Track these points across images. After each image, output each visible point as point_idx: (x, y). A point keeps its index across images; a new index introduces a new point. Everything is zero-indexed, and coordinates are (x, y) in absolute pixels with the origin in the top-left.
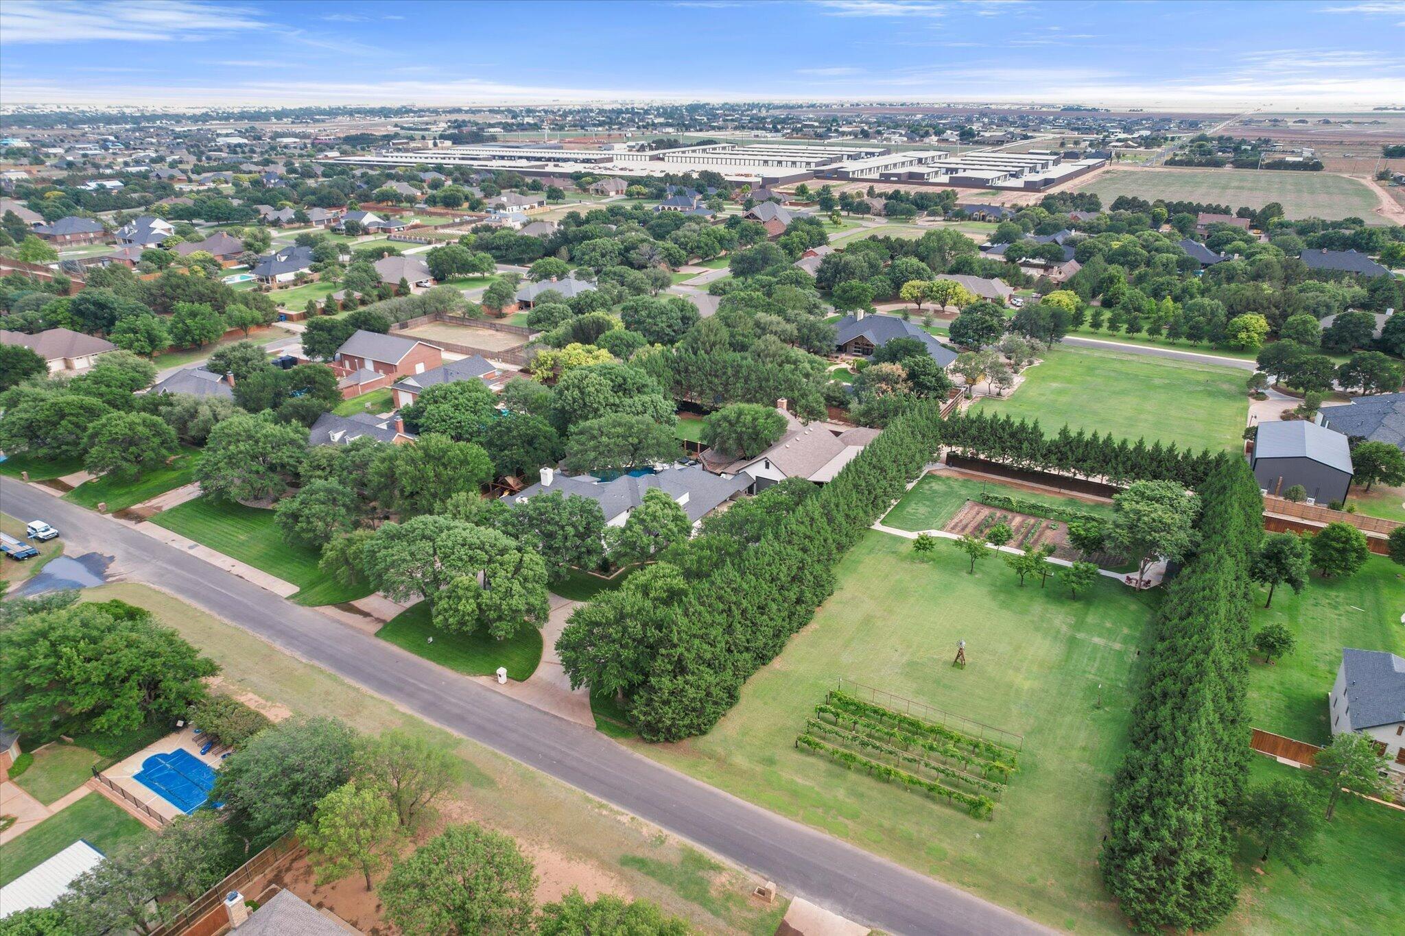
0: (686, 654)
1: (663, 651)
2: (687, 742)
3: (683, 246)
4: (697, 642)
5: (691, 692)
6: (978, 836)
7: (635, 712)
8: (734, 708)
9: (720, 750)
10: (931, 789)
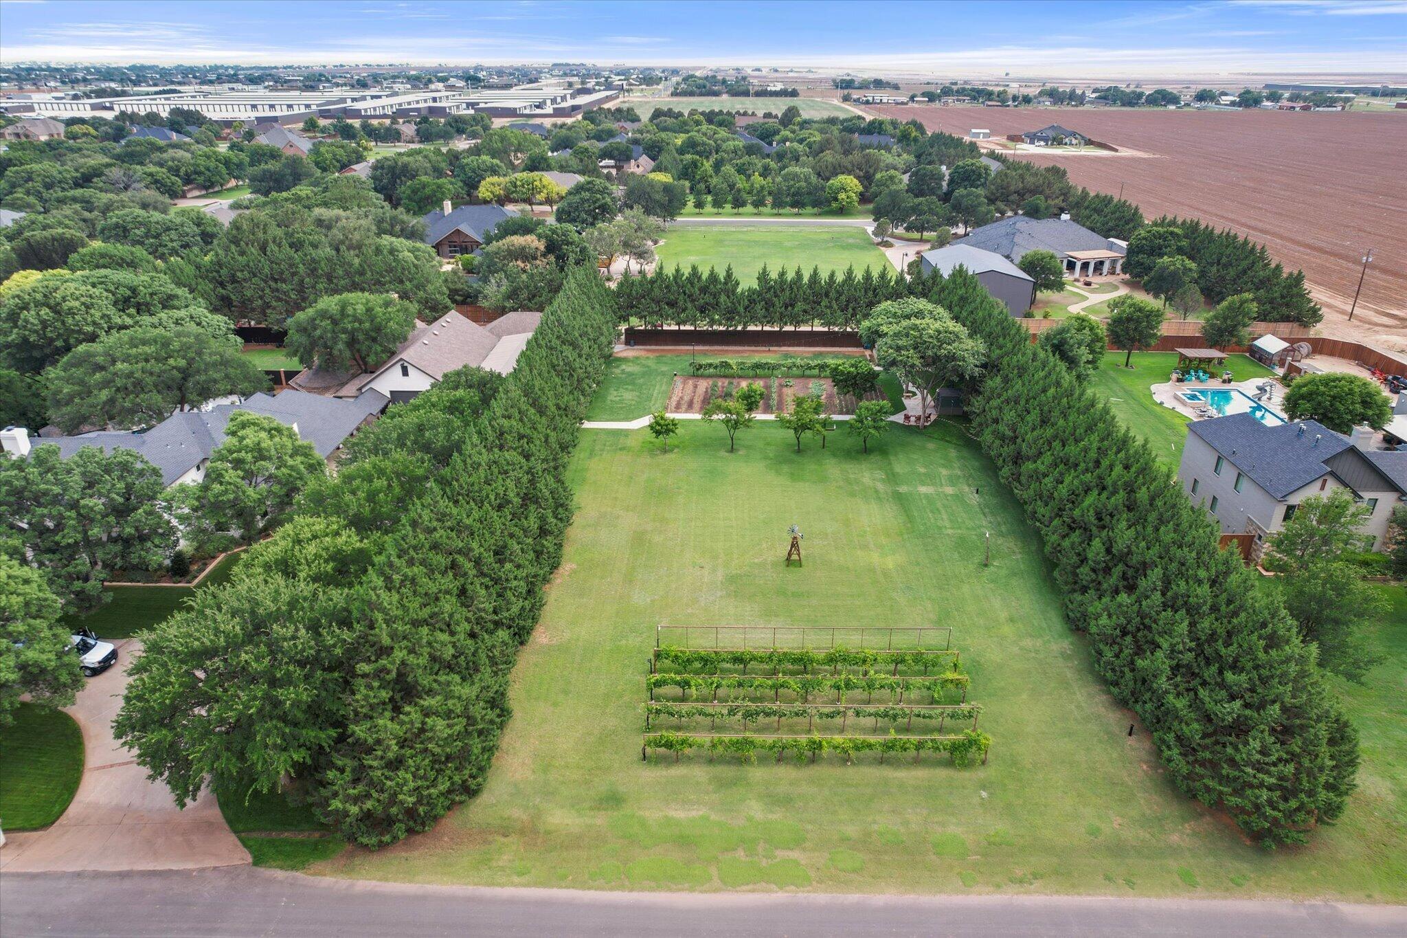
0: (411, 659)
1: (363, 668)
2: (452, 822)
3: (175, 171)
4: (425, 630)
5: (439, 725)
6: (984, 794)
7: (336, 804)
8: (507, 731)
9: (518, 813)
10: (889, 746)
